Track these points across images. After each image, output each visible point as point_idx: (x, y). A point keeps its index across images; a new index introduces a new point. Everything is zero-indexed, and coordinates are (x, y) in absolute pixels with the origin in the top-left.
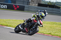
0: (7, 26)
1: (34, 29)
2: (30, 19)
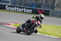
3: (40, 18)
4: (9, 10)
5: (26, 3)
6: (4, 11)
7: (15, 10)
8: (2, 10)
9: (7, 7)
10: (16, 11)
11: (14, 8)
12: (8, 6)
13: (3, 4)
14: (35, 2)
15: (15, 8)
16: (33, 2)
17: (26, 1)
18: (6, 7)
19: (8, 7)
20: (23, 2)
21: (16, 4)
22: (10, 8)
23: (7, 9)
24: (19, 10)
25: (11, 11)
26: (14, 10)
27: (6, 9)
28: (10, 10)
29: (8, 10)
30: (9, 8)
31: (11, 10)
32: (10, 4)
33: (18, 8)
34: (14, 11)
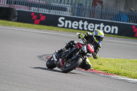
0: (118, 74)
1: (73, 60)
2: (73, 42)
3: (95, 38)
4: (66, 26)
5: (104, 10)
6: (55, 28)
7: (81, 28)
8: (51, 27)
9: (62, 20)
10: (83, 29)
11: (78, 22)
12: (63, 18)
13: (53, 12)
14: (125, 8)
15: (81, 23)
16: (122, 10)
17: (105, 7)
18: (60, 20)
19: (64, 21)
20: (99, 10)
21: (83, 13)
22: (68, 24)
23: (61, 24)
24: (89, 27)
25: (71, 30)
26: (78, 27)
27: (59, 25)
28: (68, 27)
29: (64, 27)
30: (67, 22)
31: (70, 27)
32: (68, 14)
33: (86, 23)
34: (78, 29)
